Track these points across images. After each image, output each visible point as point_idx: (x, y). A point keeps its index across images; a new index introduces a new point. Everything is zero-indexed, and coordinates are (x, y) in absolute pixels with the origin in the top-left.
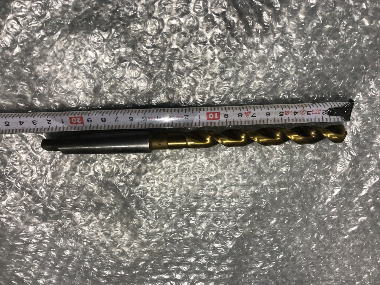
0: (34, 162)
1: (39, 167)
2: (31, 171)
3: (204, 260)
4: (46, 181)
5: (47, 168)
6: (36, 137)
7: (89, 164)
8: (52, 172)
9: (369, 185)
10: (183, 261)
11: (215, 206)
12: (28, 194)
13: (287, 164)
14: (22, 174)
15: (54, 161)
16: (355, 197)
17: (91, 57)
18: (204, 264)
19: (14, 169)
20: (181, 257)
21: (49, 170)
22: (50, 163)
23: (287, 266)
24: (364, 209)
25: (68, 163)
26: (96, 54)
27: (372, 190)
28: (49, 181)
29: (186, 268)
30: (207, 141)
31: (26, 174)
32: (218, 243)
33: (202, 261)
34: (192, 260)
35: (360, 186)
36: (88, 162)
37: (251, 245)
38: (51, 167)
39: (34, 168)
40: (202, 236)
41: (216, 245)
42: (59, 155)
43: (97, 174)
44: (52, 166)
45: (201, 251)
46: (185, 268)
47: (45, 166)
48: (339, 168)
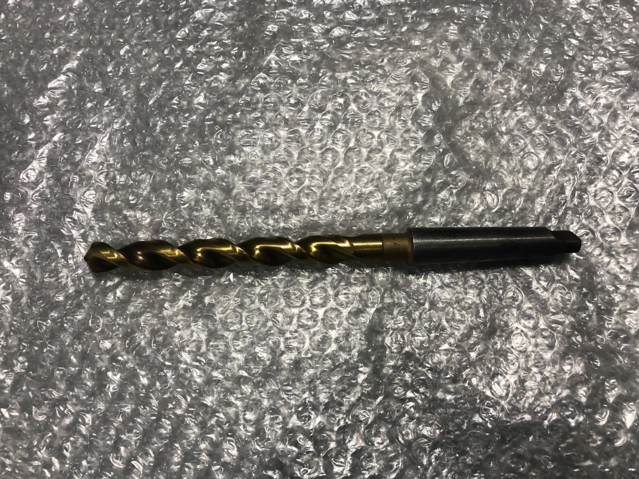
0: (592, 212)
1: (584, 204)
2: (598, 198)
3: (316, 31)
4: (574, 179)
5: (572, 201)
6: (588, 253)
7: (505, 207)
8: (563, 196)
9: (35, 164)
10: (351, 29)
11: (300, 130)
12: (604, 158)
13: (184, 204)
14: (612, 192)
15: (560, 213)
16: (60, 141)
17: (499, 384)
18: (316, 22)
19: (624, 201)
20: (356, 36)
21: (568, 199)
22: (567, 209)
23: (169, 13)
24: (41, 118)
25: (539, 210)
26: (491, 388)
27: (29, 153)
28: (569, 180)
29: (347, 16)
30: (315, 247)
31: (605, 193)
32: (294, 62)
33: (319, 28)
34: (337, 32)
35: (52, 163)
36: (506, 211)
37: (235, 55)
38: (565, 202)
39: (592, 203)
40: (320, 75)
41: (296, 58)
42: (553, 223)
43: (494, 190)
44: (563, 205)
45: (321, 48)
46: (350, 16)
47: (575, 205)
48: (91, 195)
